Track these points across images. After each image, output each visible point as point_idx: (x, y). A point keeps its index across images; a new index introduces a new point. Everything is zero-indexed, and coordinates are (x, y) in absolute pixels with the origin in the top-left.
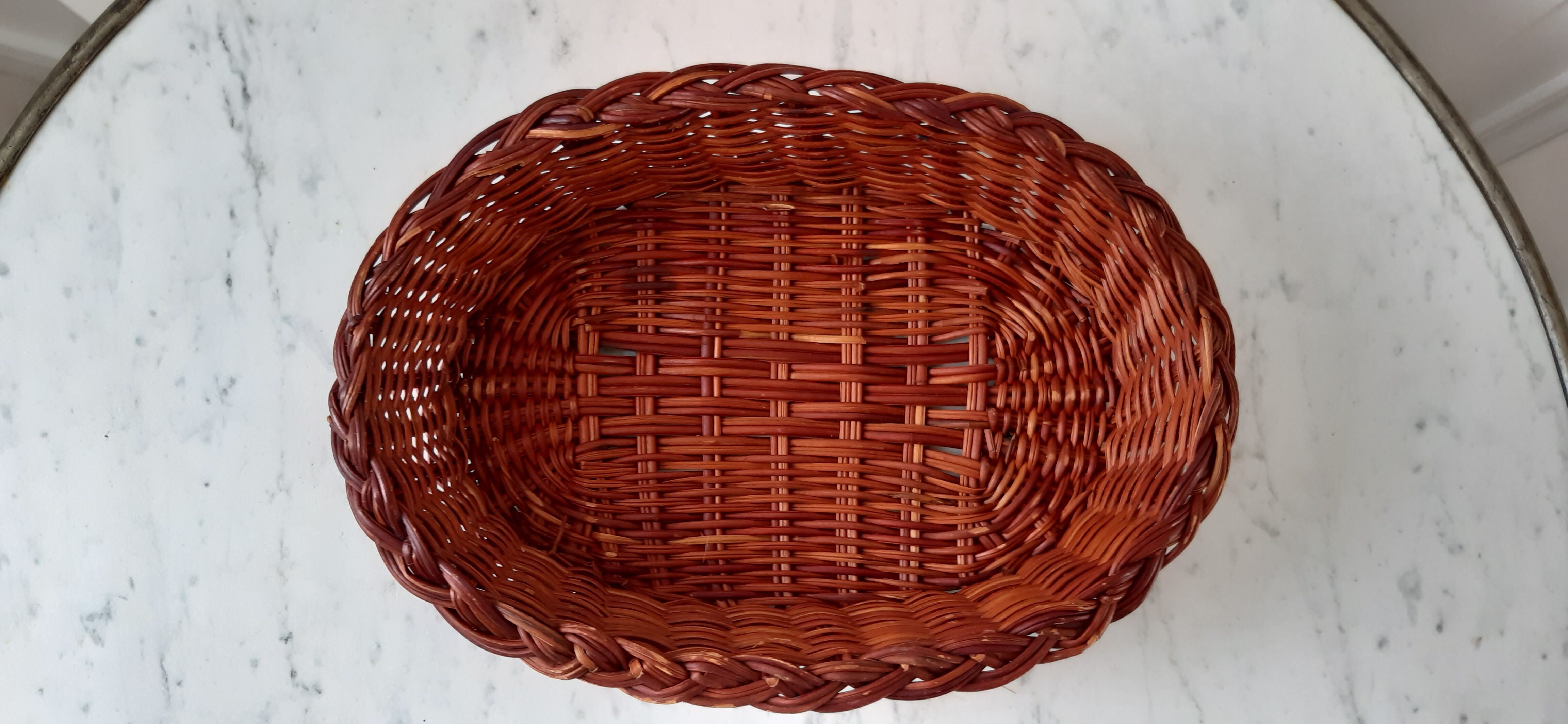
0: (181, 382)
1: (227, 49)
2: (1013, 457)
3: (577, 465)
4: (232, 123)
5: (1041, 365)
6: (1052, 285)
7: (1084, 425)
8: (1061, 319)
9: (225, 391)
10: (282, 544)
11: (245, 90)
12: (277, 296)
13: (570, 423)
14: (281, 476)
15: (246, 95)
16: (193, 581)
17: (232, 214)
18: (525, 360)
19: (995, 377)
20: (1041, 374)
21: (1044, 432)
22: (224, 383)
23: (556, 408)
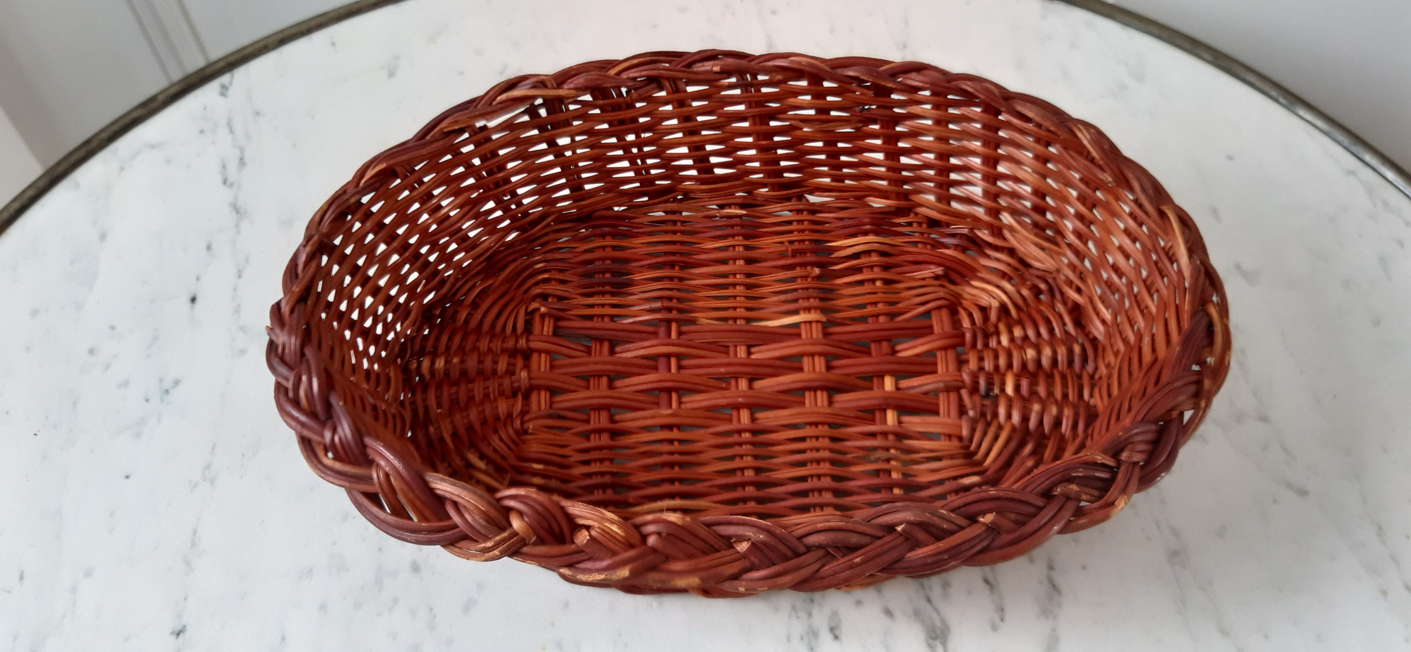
0: (125, 384)
1: (232, 132)
2: (995, 415)
3: (525, 432)
4: (225, 182)
5: (1011, 332)
6: (1009, 265)
7: (1067, 383)
8: (1025, 292)
9: (167, 391)
10: (195, 532)
11: (241, 159)
12: (237, 310)
13: (520, 397)
14: (208, 467)
15: (242, 162)
16: (88, 573)
17: (209, 248)
18: (478, 344)
19: (963, 344)
20: (1012, 340)
21: (1025, 390)
22: (167, 383)
23: (507, 382)
